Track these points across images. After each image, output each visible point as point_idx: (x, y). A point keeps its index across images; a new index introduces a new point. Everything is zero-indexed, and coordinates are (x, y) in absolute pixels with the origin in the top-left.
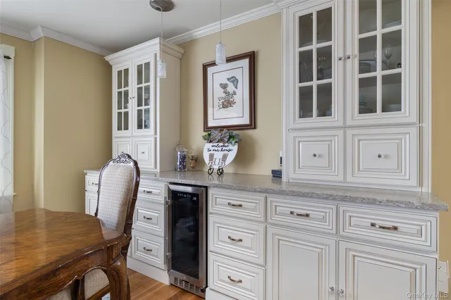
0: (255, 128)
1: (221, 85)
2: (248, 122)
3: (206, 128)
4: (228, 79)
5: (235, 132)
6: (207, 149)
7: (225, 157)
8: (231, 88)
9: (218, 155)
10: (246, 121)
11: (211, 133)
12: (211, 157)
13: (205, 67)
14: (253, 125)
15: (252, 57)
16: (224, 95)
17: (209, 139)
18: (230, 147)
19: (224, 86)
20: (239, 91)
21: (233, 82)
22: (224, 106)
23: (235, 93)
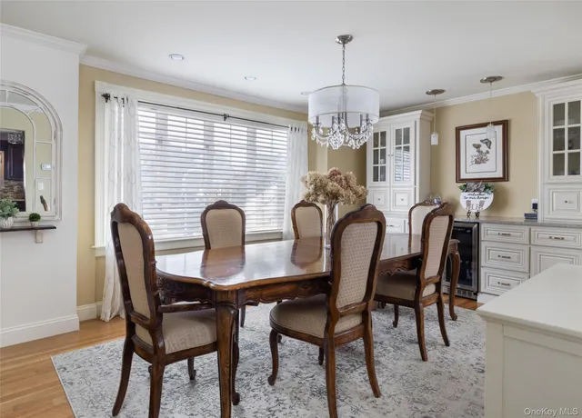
0: (508, 180)
1: (474, 145)
2: (501, 176)
3: (459, 180)
4: (482, 141)
5: (490, 184)
6: (463, 197)
7: (481, 204)
8: (484, 148)
9: (475, 202)
10: (499, 174)
11: (466, 185)
12: (468, 203)
13: (458, 130)
14: (505, 177)
15: (505, 124)
16: (477, 153)
17: (465, 189)
18: (486, 195)
19: (478, 147)
20: (492, 151)
21: (486, 143)
22: (477, 162)
23: (488, 152)
